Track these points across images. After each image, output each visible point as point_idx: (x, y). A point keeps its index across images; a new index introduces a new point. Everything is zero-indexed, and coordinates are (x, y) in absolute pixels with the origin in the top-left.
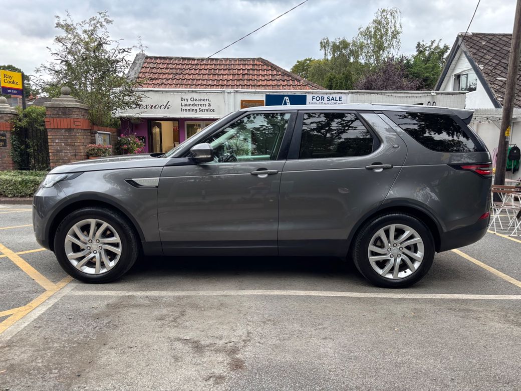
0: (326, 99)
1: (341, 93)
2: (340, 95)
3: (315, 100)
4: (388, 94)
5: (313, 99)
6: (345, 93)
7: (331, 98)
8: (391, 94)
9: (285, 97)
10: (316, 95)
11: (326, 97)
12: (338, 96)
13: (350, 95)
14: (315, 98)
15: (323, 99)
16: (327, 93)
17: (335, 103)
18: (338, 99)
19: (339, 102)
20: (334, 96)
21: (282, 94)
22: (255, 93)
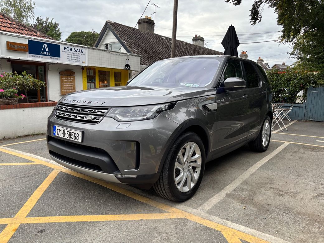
0: (73, 50)
1: (83, 47)
2: (82, 49)
3: (66, 50)
4: (108, 52)
5: (65, 48)
6: (85, 47)
7: (76, 50)
8: (109, 52)
9: (44, 44)
10: (67, 46)
11: (73, 48)
12: (81, 49)
13: (88, 49)
14: (66, 48)
15: (71, 50)
16: (74, 46)
17: (79, 54)
18: (81, 51)
19: (81, 53)
20: (78, 48)
21: (42, 41)
22: (19, 37)
